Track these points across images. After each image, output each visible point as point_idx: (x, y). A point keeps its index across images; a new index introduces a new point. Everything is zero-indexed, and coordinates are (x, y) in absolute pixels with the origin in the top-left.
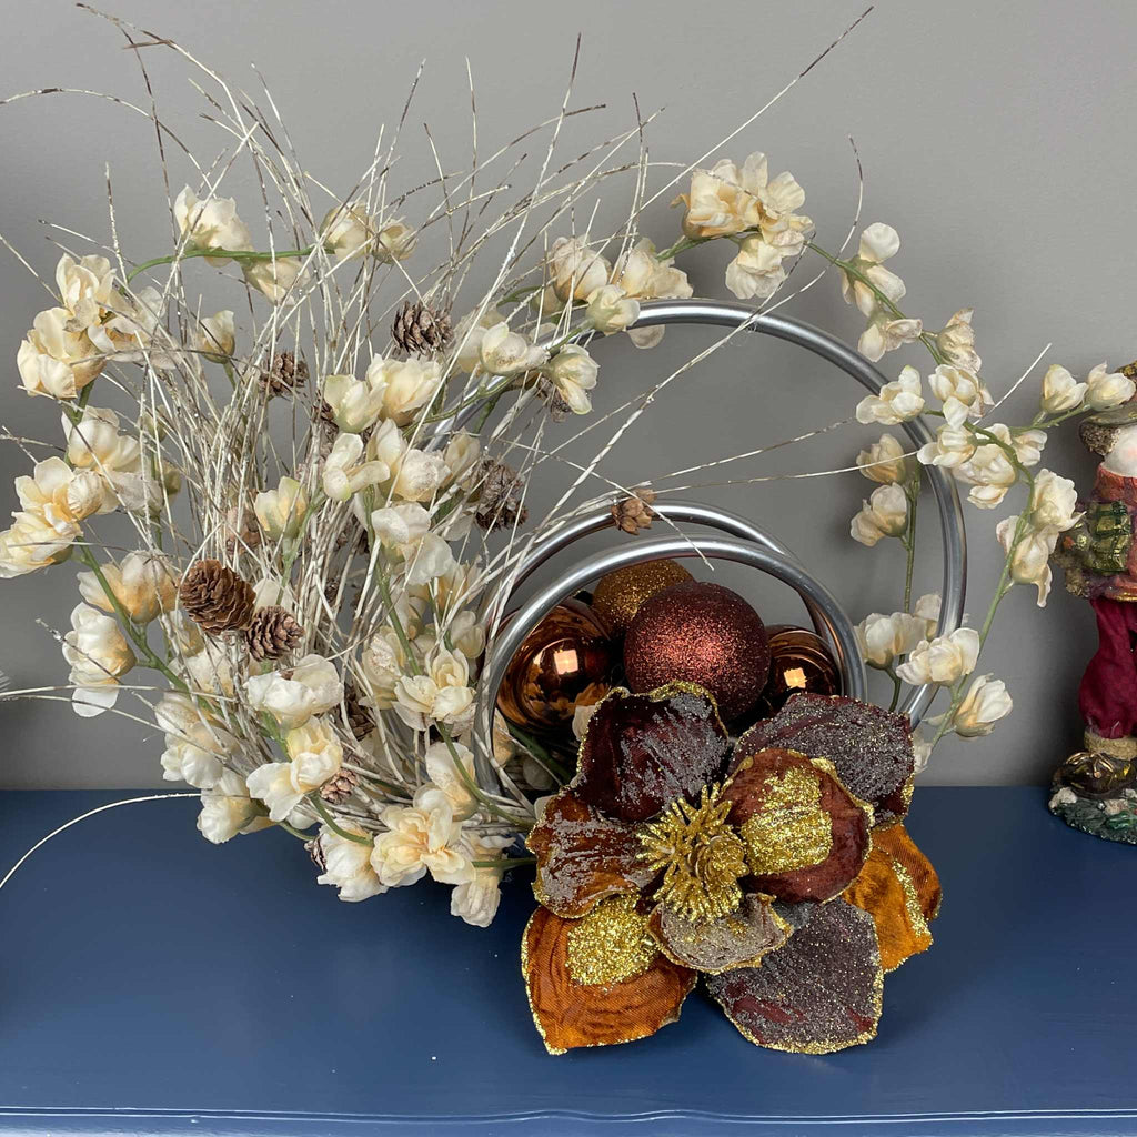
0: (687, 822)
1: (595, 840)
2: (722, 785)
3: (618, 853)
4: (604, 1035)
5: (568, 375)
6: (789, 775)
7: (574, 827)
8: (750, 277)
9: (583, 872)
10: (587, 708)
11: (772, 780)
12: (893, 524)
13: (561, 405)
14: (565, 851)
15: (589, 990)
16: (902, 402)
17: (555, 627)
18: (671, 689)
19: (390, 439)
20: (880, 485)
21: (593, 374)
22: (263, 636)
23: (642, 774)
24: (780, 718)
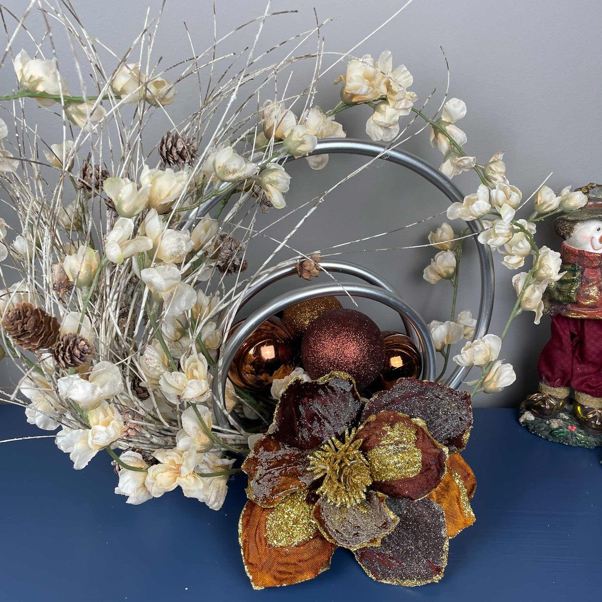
0: (337, 450)
2: (357, 429)
3: (296, 465)
4: (286, 579)
5: (272, 183)
6: (397, 426)
7: (271, 455)
8: (379, 128)
9: (275, 477)
10: (280, 380)
11: (386, 428)
12: (447, 272)
13: (267, 203)
14: (266, 470)
15: (278, 550)
16: (478, 206)
17: (262, 333)
18: (330, 377)
19: (154, 222)
20: (440, 250)
21: (287, 183)
22: (64, 354)
23: (311, 424)
24: (393, 391)
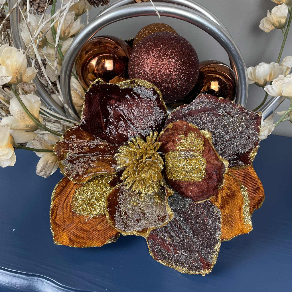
1: (97, 148)
2: (159, 133)
4: (79, 242)
6: (190, 134)
7: (83, 143)
11: (181, 136)
12: (279, 22)
14: (76, 153)
20: (277, 5)
23: (118, 123)
24: (191, 105)
